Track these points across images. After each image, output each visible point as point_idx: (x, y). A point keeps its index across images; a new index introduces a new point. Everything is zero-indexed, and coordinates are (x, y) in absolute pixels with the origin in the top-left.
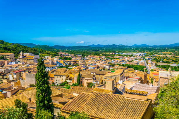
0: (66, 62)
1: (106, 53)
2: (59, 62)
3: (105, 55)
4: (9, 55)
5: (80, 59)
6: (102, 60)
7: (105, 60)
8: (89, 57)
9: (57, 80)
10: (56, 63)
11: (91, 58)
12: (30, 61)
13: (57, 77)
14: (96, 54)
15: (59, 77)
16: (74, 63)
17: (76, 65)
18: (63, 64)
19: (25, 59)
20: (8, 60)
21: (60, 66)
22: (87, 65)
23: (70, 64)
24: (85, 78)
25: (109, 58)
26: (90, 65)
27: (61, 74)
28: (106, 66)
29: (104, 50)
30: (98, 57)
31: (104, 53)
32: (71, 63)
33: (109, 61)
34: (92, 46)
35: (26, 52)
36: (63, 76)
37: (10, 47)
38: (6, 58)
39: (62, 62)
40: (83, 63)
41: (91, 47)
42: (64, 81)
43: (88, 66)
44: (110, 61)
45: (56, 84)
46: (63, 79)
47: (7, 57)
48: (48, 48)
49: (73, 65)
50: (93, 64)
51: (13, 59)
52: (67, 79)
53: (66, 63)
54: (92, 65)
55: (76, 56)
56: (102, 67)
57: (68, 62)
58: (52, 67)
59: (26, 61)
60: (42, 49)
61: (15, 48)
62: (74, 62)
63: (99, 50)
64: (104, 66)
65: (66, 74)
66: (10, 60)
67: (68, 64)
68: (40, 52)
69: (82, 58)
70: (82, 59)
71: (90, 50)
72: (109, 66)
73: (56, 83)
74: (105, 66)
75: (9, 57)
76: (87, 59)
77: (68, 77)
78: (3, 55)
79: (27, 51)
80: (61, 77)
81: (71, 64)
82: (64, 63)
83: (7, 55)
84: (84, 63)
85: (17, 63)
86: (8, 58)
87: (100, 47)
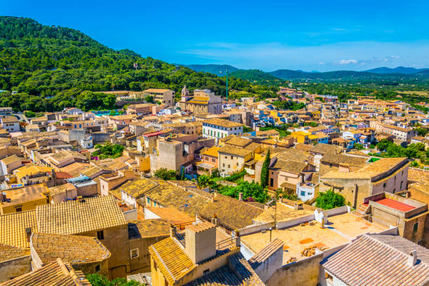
0: (284, 116)
1: (417, 93)
2: (266, 115)
3: (412, 100)
4: (162, 94)
5: (327, 108)
6: (396, 114)
7: (404, 115)
8: (356, 103)
9: (224, 165)
10: (258, 116)
11: (362, 107)
12: (200, 109)
13: (226, 157)
14: (384, 96)
15: (229, 157)
16: (306, 119)
17: (310, 124)
18: (277, 120)
19: (191, 104)
20: (160, 104)
21: (267, 124)
22: (341, 125)
23: (295, 120)
24: (281, 173)
25: (418, 108)
26: (351, 126)
27: (236, 151)
28: (400, 133)
29: (414, 82)
30: (383, 105)
31: (411, 93)
32: (297, 118)
33: (414, 119)
34: (378, 72)
35: (199, 87)
36: (237, 156)
37: (170, 76)
38: (156, 100)
39: (274, 114)
40: (329, 121)
41: (374, 74)
42: (240, 168)
43: (343, 127)
44: (419, 118)
45: (223, 173)
46: (238, 164)
47: (159, 98)
48: (259, 76)
49: (303, 124)
50: (361, 124)
51: (170, 101)
52: (246, 166)
53: (284, 119)
54: (356, 126)
55: (321, 99)
56: (385, 134)
57: (289, 115)
58: (233, 129)
59: (191, 108)
60: (241, 80)
61: (180, 77)
62: (308, 116)
63: (396, 84)
64: (394, 132)
65: (248, 151)
66: (163, 104)
67: (289, 119)
68: (233, 88)
69: (335, 106)
70: (333, 108)
71: (370, 83)
72: (409, 133)
73: (223, 171)
74: (397, 132)
75: (162, 98)
76: (350, 108)
77: (252, 159)
78: (151, 93)
79: (202, 86)
80: (234, 158)
81: (296, 122)
82: (279, 118)
83: (159, 94)
84: (333, 121)
85: (173, 111)
86: (161, 101)
87: (402, 75)
